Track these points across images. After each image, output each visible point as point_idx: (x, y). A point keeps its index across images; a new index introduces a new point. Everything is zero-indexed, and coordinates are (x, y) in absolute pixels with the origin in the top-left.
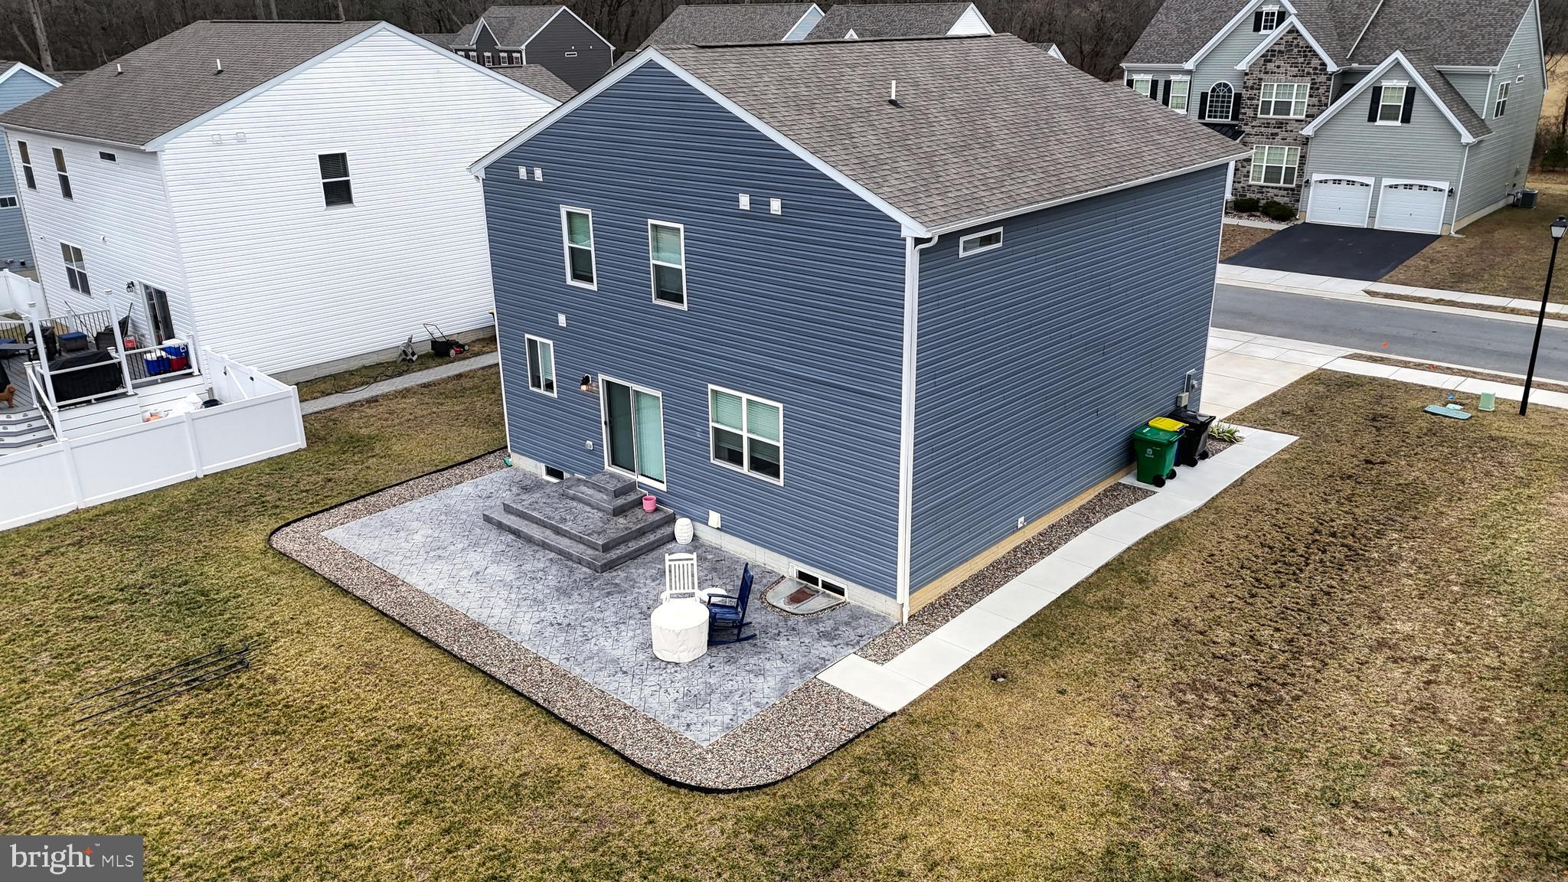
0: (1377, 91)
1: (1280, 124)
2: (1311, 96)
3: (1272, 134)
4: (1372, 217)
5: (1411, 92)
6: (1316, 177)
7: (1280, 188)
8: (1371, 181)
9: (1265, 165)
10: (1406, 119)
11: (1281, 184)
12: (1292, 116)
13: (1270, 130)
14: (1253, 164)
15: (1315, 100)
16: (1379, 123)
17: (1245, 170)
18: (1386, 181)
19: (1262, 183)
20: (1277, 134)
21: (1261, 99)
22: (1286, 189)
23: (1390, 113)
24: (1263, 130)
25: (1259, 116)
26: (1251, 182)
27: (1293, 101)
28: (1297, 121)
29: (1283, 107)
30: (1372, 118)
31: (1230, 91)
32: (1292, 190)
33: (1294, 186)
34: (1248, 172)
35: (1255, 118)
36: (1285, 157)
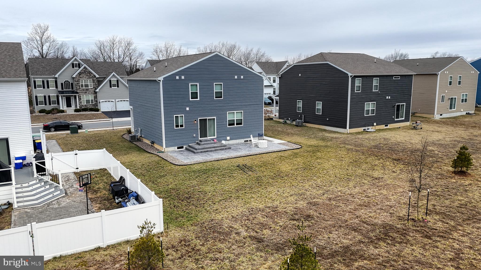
0: (110, 81)
1: (87, 90)
2: (93, 83)
3: (85, 92)
4: (116, 108)
5: (118, 81)
6: (101, 101)
7: (91, 105)
8: (114, 100)
9: (85, 100)
10: (118, 87)
11: (91, 104)
12: (89, 88)
13: (85, 91)
14: (82, 100)
15: (94, 84)
16: (112, 88)
17: (80, 101)
18: (117, 100)
19: (85, 104)
20: (87, 92)
21: (80, 84)
22: (92, 105)
23: (114, 86)
24: (83, 91)
25: (81, 88)
26: (82, 104)
27: (89, 84)
28: (91, 89)
29: (87, 86)
30: (111, 87)
31: (69, 82)
32: (94, 105)
33: (94, 104)
34: (81, 102)
35: (80, 88)
36: (91, 97)
